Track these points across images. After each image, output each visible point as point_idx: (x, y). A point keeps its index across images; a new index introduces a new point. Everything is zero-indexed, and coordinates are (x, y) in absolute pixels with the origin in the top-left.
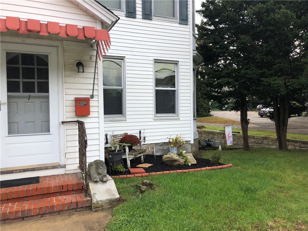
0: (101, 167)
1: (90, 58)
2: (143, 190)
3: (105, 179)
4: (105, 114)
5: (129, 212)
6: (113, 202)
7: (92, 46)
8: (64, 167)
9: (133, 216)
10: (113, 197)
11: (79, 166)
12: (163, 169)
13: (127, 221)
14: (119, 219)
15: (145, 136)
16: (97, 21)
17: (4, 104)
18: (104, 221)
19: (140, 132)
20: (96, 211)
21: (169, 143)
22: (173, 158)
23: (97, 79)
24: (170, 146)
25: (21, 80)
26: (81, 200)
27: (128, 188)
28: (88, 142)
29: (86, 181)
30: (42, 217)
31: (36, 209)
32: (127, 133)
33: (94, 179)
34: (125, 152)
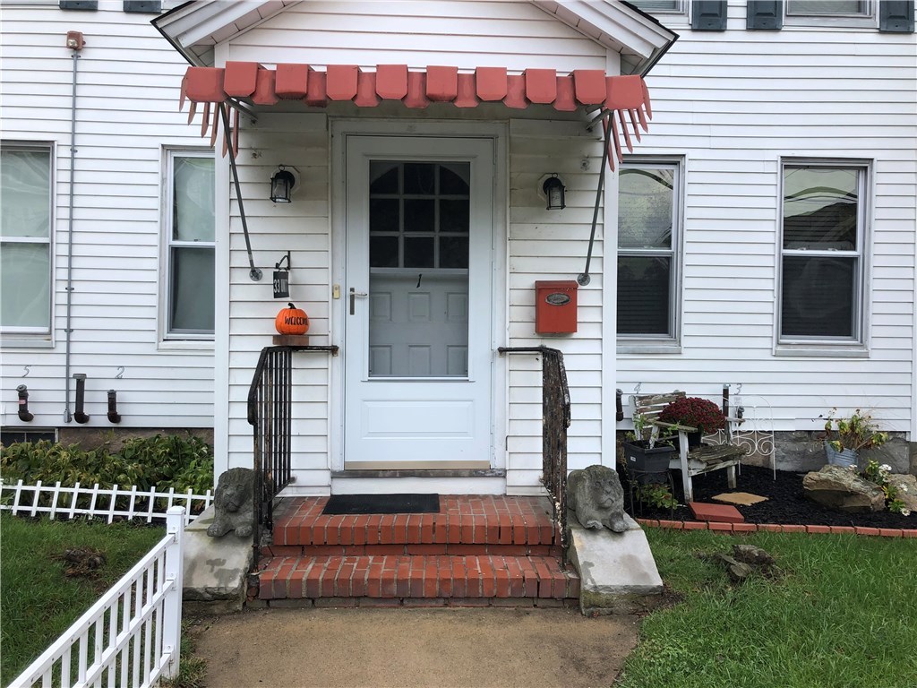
0: (608, 489)
1: (584, 164)
2: (740, 575)
3: (618, 525)
4: (619, 331)
5: (695, 636)
6: (644, 596)
7: (590, 130)
8: (502, 474)
9: (707, 650)
10: (642, 583)
11: (542, 477)
12: (805, 518)
13: (690, 663)
14: (662, 653)
15: (743, 405)
16: (609, 54)
17: (362, 296)
18: (615, 649)
19: (726, 393)
20: (591, 616)
21: (828, 432)
22: (840, 485)
23: (601, 226)
24: (828, 445)
25: (402, 235)
26: (550, 577)
27: (687, 562)
28: (573, 409)
29: (564, 525)
30: (446, 605)
31: (433, 580)
32: (684, 393)
33: (588, 520)
34: (678, 450)
